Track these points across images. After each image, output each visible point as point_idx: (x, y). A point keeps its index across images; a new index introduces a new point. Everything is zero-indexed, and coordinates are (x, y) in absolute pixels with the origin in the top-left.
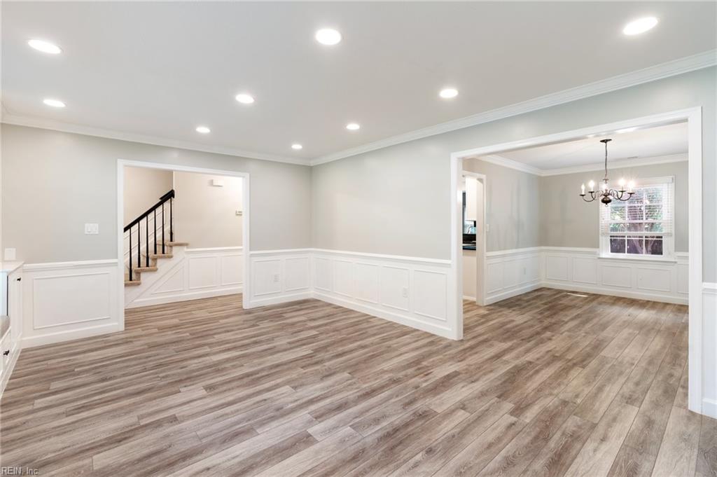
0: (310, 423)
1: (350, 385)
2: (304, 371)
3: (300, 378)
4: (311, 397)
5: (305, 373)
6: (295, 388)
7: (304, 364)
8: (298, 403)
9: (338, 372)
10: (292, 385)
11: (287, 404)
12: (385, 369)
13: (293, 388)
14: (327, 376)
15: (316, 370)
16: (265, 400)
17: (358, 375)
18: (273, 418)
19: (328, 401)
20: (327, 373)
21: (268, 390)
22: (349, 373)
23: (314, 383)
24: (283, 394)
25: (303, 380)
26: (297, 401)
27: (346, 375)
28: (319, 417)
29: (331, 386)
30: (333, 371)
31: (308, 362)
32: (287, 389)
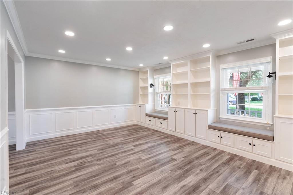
0: (134, 149)
1: (118, 159)
2: (137, 166)
3: (138, 162)
4: (134, 155)
5: (137, 165)
6: (140, 158)
7: (138, 171)
8: (138, 153)
9: (121, 165)
10: (141, 159)
11: (141, 153)
12: (98, 166)
13: (141, 158)
14: (127, 163)
15: (132, 166)
16: (149, 154)
17: (113, 163)
18: (145, 150)
19: (128, 154)
20: (127, 164)
21: (150, 158)
22: (116, 164)
23: (133, 160)
24: (144, 156)
25: (137, 161)
26: (138, 154)
27: (118, 163)
28: (132, 150)
29: (126, 158)
30: (124, 166)
31: (136, 172)
32: (143, 158)
